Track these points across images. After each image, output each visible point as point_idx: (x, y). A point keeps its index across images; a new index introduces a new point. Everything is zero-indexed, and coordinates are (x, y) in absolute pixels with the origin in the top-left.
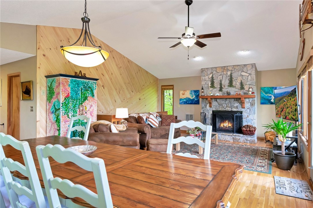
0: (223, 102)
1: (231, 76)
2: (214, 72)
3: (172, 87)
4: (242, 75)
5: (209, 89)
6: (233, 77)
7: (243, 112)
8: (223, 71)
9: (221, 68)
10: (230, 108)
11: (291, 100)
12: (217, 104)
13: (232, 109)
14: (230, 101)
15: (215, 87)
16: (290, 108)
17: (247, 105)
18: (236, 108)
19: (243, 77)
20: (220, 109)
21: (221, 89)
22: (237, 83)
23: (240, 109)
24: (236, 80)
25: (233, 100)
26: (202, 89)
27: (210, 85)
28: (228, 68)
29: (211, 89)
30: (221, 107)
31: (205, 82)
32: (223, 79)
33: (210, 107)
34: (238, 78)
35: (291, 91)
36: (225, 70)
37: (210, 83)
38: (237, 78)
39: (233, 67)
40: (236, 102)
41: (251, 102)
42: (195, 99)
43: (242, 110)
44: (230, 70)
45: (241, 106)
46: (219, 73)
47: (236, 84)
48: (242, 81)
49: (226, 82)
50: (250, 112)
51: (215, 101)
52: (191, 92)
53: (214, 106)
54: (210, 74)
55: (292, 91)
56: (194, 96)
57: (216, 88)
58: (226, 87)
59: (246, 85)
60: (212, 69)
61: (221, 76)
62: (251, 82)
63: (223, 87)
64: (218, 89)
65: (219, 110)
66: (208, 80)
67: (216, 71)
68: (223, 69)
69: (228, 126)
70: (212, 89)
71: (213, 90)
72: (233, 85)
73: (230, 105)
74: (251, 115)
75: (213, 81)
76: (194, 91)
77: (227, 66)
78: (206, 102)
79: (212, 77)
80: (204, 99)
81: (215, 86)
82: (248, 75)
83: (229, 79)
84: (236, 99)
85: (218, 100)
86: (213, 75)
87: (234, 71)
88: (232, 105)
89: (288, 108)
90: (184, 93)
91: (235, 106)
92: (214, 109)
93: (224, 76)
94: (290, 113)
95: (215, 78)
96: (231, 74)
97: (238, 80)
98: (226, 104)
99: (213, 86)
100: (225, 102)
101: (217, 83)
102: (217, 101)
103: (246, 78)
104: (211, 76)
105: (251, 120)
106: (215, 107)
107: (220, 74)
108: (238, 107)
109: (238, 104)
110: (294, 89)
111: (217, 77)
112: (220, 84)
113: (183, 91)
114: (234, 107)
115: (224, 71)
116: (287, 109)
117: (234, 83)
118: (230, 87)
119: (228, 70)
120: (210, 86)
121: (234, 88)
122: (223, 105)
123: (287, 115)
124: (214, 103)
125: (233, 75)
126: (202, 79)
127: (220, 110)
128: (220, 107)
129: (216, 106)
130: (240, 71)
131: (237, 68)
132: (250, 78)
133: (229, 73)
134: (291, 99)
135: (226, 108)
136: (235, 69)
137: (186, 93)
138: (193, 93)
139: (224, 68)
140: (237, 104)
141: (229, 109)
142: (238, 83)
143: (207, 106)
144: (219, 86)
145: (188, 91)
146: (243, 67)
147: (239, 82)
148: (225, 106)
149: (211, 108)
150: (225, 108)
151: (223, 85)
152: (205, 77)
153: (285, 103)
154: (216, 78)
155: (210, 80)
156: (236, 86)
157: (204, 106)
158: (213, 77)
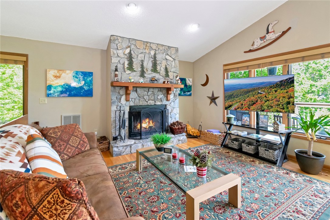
0: (144, 93)
1: (155, 57)
2: (133, 47)
3: (24, 59)
4: (166, 59)
5: (125, 72)
6: (157, 59)
7: (167, 106)
8: (145, 47)
9: (142, 42)
10: (154, 101)
11: (277, 92)
12: (137, 96)
13: (155, 102)
14: (153, 92)
15: (135, 69)
16: (274, 101)
17: (171, 97)
18: (160, 102)
19: (167, 62)
20: (141, 103)
21: (142, 75)
22: (161, 68)
23: (165, 102)
24: (160, 64)
25: (157, 90)
26: (115, 71)
27: (126, 66)
28: (151, 45)
29: (128, 72)
30: (142, 100)
31: (119, 59)
32: (145, 60)
33: (127, 100)
34: (163, 62)
35: (278, 82)
36: (147, 48)
37: (127, 63)
38: (161, 62)
39: (157, 45)
40: (160, 93)
41: (175, 93)
42: (85, 87)
43: (167, 103)
44: (153, 49)
45: (165, 98)
46: (139, 49)
47: (160, 70)
48: (166, 66)
49: (148, 65)
50: (174, 105)
51: (133, 91)
52: (76, 74)
53: (132, 98)
54: (127, 48)
55: (282, 81)
56: (83, 82)
57: (135, 71)
58: (150, 72)
59: (170, 73)
60: (129, 41)
61: (143, 55)
62: (175, 69)
63: (145, 70)
64: (139, 73)
65: (139, 104)
66: (123, 56)
67: (135, 45)
68: (145, 45)
69: (148, 127)
70: (130, 72)
71: (131, 74)
72: (157, 69)
73: (153, 97)
74: (175, 108)
75: (132, 60)
76: (82, 72)
77: (151, 43)
78: (119, 93)
79: (130, 53)
80: (117, 88)
81: (134, 67)
82: (172, 60)
83: (152, 61)
84: (159, 89)
85: (138, 90)
86: (130, 50)
87: (158, 52)
88: (155, 97)
89: (268, 100)
90: (58, 75)
91: (159, 98)
92: (132, 104)
93: (147, 56)
94: (274, 106)
95: (134, 56)
96: (155, 54)
97: (162, 64)
98: (149, 96)
99: (131, 67)
100: (148, 93)
101: (136, 64)
102: (136, 91)
103: (170, 64)
104: (128, 51)
105: (175, 115)
106: (133, 100)
107: (141, 51)
108: (162, 100)
109: (163, 95)
110: (287, 79)
111: (138, 56)
112: (141, 66)
113: (56, 71)
114: (158, 100)
115: (145, 49)
116: (266, 102)
117: (158, 67)
118: (154, 72)
119: (151, 49)
120: (127, 68)
121: (158, 74)
122: (145, 97)
123: (267, 108)
124: (133, 95)
125: (157, 56)
126: (112, 53)
127: (141, 105)
128: (140, 100)
129: (135, 99)
130: (165, 54)
131: (161, 48)
132: (174, 64)
133: (152, 53)
134: (278, 90)
135: (149, 102)
136: (159, 49)
137: (63, 75)
138: (81, 77)
139: (146, 43)
140: (161, 96)
141: (152, 103)
142: (163, 69)
143: (122, 99)
144: (140, 69)
145: (68, 72)
146: (167, 49)
147: (163, 67)
148: (147, 99)
149: (128, 103)
150: (147, 102)
151: (145, 68)
152: (117, 51)
153: (259, 95)
154: (136, 57)
155: (126, 57)
156: (161, 72)
157: (115, 98)
158: (132, 54)
